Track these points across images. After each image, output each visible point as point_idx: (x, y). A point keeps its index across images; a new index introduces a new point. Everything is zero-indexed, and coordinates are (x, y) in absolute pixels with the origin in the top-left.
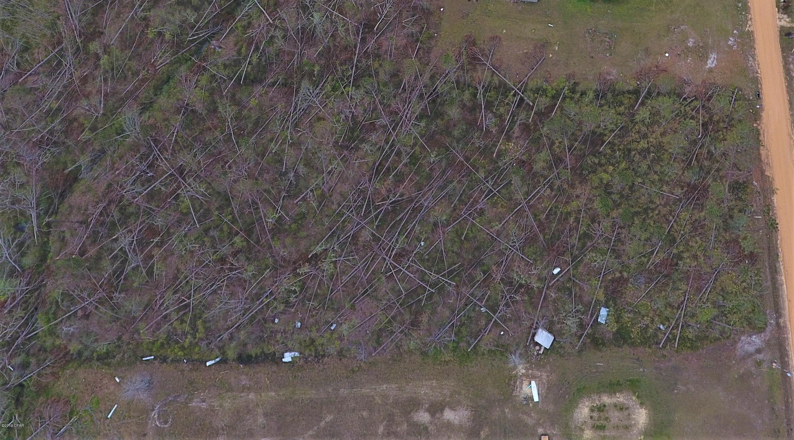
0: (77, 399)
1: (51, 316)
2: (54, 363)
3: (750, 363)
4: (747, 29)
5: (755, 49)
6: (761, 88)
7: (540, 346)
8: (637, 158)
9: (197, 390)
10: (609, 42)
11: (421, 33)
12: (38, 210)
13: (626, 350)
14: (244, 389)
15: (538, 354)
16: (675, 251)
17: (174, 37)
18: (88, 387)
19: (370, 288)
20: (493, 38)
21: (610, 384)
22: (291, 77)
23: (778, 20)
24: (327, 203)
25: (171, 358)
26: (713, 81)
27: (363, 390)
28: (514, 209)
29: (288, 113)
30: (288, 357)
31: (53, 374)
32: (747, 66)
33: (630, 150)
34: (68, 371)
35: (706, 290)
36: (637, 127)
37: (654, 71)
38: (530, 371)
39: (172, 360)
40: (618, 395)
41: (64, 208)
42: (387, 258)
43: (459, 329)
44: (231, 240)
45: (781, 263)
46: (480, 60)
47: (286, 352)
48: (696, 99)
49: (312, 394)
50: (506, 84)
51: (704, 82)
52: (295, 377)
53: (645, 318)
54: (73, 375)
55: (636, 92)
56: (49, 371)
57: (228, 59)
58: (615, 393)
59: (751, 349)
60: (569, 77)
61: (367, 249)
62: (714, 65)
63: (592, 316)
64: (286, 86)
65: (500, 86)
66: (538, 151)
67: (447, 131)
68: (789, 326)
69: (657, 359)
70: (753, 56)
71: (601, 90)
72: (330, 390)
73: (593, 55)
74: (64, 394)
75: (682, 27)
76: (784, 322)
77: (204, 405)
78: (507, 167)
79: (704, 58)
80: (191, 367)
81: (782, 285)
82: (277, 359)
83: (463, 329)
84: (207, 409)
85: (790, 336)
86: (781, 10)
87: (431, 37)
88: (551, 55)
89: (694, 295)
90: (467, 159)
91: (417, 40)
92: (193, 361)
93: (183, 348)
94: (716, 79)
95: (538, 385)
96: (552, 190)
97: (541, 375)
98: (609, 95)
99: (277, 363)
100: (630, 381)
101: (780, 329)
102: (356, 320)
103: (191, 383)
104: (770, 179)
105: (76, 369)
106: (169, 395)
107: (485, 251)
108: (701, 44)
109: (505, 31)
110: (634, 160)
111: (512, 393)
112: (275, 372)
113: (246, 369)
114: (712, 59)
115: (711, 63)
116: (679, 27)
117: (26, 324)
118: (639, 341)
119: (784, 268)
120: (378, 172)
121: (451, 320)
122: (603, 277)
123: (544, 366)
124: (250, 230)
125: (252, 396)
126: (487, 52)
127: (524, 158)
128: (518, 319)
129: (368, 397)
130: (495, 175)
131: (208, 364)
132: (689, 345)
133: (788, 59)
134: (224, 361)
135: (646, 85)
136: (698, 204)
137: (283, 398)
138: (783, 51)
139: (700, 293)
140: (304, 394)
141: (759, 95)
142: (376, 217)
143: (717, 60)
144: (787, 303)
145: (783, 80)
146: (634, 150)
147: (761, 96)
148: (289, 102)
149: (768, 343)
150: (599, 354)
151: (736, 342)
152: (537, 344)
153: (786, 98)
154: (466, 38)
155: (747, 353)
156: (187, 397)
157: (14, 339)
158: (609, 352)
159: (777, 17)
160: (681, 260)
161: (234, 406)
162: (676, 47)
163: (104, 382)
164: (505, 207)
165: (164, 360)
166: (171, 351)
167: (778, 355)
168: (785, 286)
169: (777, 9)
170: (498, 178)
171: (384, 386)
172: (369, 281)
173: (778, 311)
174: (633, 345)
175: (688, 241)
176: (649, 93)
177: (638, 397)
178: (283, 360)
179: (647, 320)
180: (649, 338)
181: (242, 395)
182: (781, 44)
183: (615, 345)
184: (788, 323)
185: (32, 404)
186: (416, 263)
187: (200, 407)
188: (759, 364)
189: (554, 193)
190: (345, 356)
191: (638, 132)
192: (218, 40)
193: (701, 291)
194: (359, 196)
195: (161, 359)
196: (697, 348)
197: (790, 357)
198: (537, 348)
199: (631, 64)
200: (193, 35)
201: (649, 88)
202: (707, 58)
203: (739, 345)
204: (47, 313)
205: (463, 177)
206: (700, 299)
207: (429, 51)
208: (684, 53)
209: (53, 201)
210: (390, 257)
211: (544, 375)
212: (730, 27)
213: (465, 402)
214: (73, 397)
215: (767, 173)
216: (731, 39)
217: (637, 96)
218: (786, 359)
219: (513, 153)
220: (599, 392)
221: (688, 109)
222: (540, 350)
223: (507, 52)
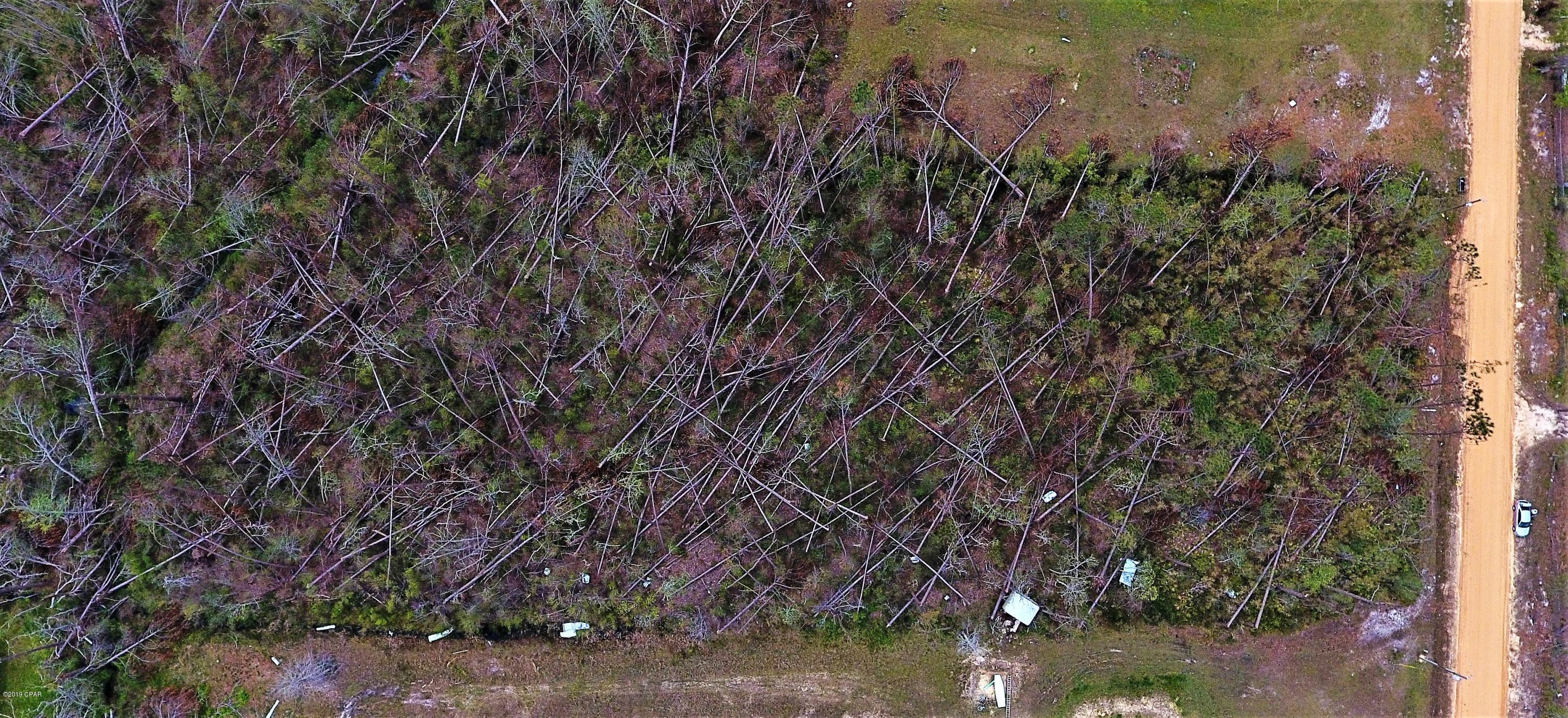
0: (210, 691)
1: (146, 559)
2: (162, 634)
3: (1379, 653)
4: (1457, 53)
5: (1467, 94)
6: (1469, 173)
7: (1013, 620)
8: (1217, 299)
9: (415, 679)
10: (1179, 77)
11: (807, 51)
12: (96, 378)
13: (1165, 629)
14: (495, 679)
15: (1009, 633)
16: (1271, 467)
17: (316, 52)
18: (226, 672)
19: (712, 520)
20: (949, 65)
21: (1131, 682)
22: (554, 137)
23: (1523, 36)
24: (630, 373)
25: (364, 630)
26: (1377, 156)
27: (702, 685)
28: (978, 388)
29: (550, 205)
30: (569, 630)
31: (162, 651)
32: (1447, 127)
33: (1203, 286)
34: (189, 647)
35: (1318, 533)
36: (1222, 242)
37: (1264, 134)
38: (994, 660)
39: (368, 632)
40: (1143, 700)
41: (144, 375)
42: (742, 471)
43: (872, 591)
44: (457, 435)
45: (1459, 491)
46: (921, 106)
47: (567, 621)
48: (1342, 191)
49: (614, 688)
50: (971, 156)
51: (1359, 157)
52: (583, 661)
53: (1205, 578)
54: (198, 653)
55: (1227, 175)
56: (154, 645)
57: (428, 99)
58: (1139, 697)
59: (1386, 631)
60: (1096, 145)
61: (704, 454)
62: (1382, 125)
63: (1108, 574)
64: (544, 154)
65: (960, 161)
66: (1029, 283)
67: (857, 244)
68: (1457, 596)
69: (1218, 645)
70: (1463, 109)
71: (1156, 170)
72: (645, 683)
73: (1146, 101)
74: (187, 682)
75: (1329, 48)
76: (1450, 589)
77: (429, 703)
78: (968, 314)
79: (1365, 110)
80: (401, 642)
81: (1455, 527)
82: (548, 634)
83: (878, 591)
84: (434, 710)
85: (1457, 612)
86: (1531, 16)
87: (827, 61)
88: (1063, 101)
89: (1295, 542)
90: (894, 297)
91: (800, 67)
92: (404, 633)
93: (383, 613)
94: (1383, 153)
95: (1006, 683)
96: (1052, 356)
97: (1012, 667)
98: (1174, 181)
99: (551, 640)
100: (1166, 678)
101: (1442, 600)
102: (687, 573)
103: (403, 669)
104: (1462, 344)
105: (202, 644)
106: (367, 686)
107: (921, 461)
108: (1362, 83)
109: (974, 50)
110: (1208, 304)
111: (961, 692)
112: (548, 654)
113: (498, 650)
114: (1380, 114)
115: (1377, 121)
116: (1322, 47)
117: (104, 568)
118: (1189, 615)
119: (1464, 499)
120: (725, 318)
121: (858, 576)
122: (1133, 509)
123: (1017, 653)
124: (489, 418)
125: (510, 690)
126: (937, 92)
127: (1002, 296)
128: (975, 576)
129: (711, 695)
130: (944, 328)
131: (432, 638)
132: (1277, 623)
133: (1531, 115)
134: (458, 635)
135: (1248, 161)
136: (1321, 386)
137: (564, 695)
138: (1522, 100)
139: (1306, 539)
140: (600, 688)
141: (1463, 184)
142: (722, 399)
143: (1391, 114)
144: (1459, 559)
145: (1515, 156)
146: (1212, 285)
147: (1466, 187)
148: (551, 186)
149: (1416, 623)
150: (1117, 635)
151: (1360, 620)
152: (1008, 617)
153: (1514, 192)
154: (896, 64)
155: (1377, 637)
156: (398, 690)
157: (86, 594)
158: (1133, 631)
159: (1522, 30)
160: (1279, 483)
161: (481, 705)
162: (1312, 88)
163: (254, 665)
164: (962, 384)
165: (354, 631)
166: (364, 618)
167: (1430, 640)
168: (1460, 529)
169: (1523, 13)
170: (951, 332)
171: (739, 679)
172: (709, 509)
173: (1442, 571)
174: (1178, 621)
175: (1294, 449)
176: (1251, 178)
177: (1178, 704)
178: (562, 635)
179: (1207, 582)
180: (1209, 611)
181: (494, 688)
182: (1521, 84)
183: (1146, 622)
184: (1457, 590)
185: (134, 697)
186: (794, 480)
187: (422, 707)
188: (1396, 655)
189: (1054, 361)
190: (670, 631)
191: (1223, 252)
192: (405, 60)
193: (1307, 536)
194: (689, 361)
195: (348, 630)
196: (1292, 628)
197: (1452, 645)
198: (1008, 623)
199: (1219, 122)
200: (355, 49)
201: (1253, 168)
202: (1371, 111)
203: (1365, 625)
204: (138, 553)
205: (884, 330)
206: (1306, 548)
207: (822, 88)
208: (1327, 101)
209: (123, 361)
210: (747, 469)
211: (1018, 667)
212: (1424, 48)
213: (878, 706)
214: (203, 688)
215: (1457, 332)
216: (1423, 73)
217: (1227, 184)
218: (1444, 649)
219: (979, 288)
220: (1111, 697)
221: (1324, 209)
222: (1012, 626)
223: (977, 92)
